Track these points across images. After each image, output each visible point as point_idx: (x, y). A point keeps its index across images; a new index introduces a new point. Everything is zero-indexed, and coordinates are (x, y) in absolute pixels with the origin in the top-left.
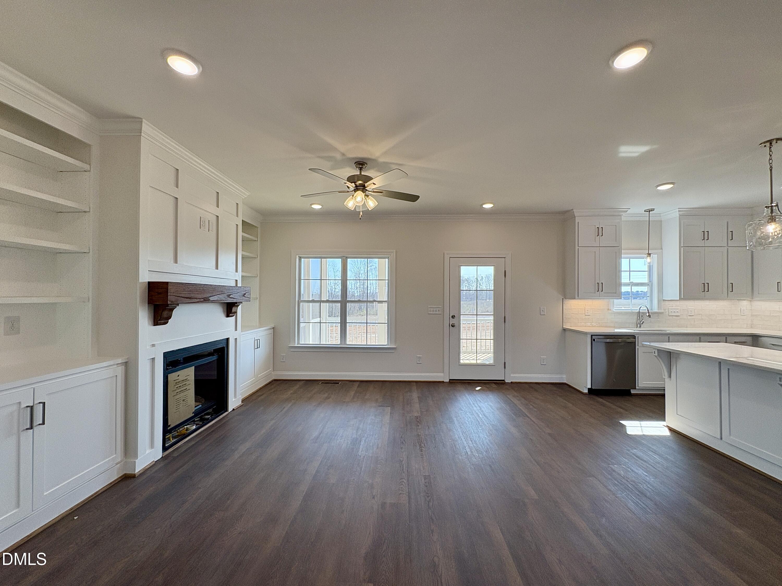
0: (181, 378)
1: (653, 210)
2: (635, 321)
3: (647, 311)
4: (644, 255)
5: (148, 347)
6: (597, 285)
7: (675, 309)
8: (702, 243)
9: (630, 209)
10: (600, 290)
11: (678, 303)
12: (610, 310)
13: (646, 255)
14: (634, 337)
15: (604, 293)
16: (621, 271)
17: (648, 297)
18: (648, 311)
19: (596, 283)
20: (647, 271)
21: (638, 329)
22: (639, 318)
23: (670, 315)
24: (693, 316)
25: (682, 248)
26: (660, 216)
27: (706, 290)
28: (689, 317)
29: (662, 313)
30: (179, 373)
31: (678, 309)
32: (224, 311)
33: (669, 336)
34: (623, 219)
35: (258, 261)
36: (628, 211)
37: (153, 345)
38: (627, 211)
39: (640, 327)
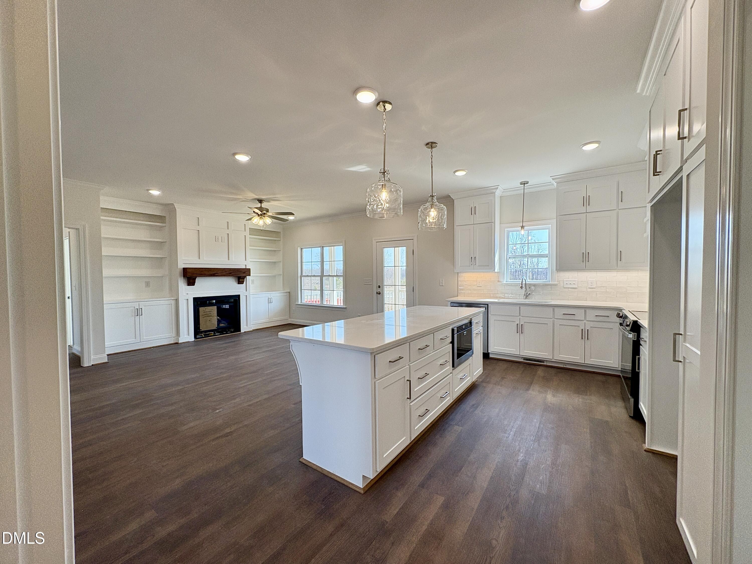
0: (207, 310)
1: (526, 182)
5: (184, 294)
6: (471, 259)
7: (571, 281)
8: (583, 210)
9: (499, 185)
10: (474, 263)
12: (500, 282)
15: (478, 266)
19: (471, 257)
22: (526, 289)
23: (565, 287)
24: (595, 288)
25: (559, 217)
27: (587, 260)
28: (589, 290)
29: (556, 285)
30: (206, 308)
31: (574, 281)
32: (236, 281)
34: (497, 195)
35: (281, 253)
37: (188, 294)
38: (497, 188)
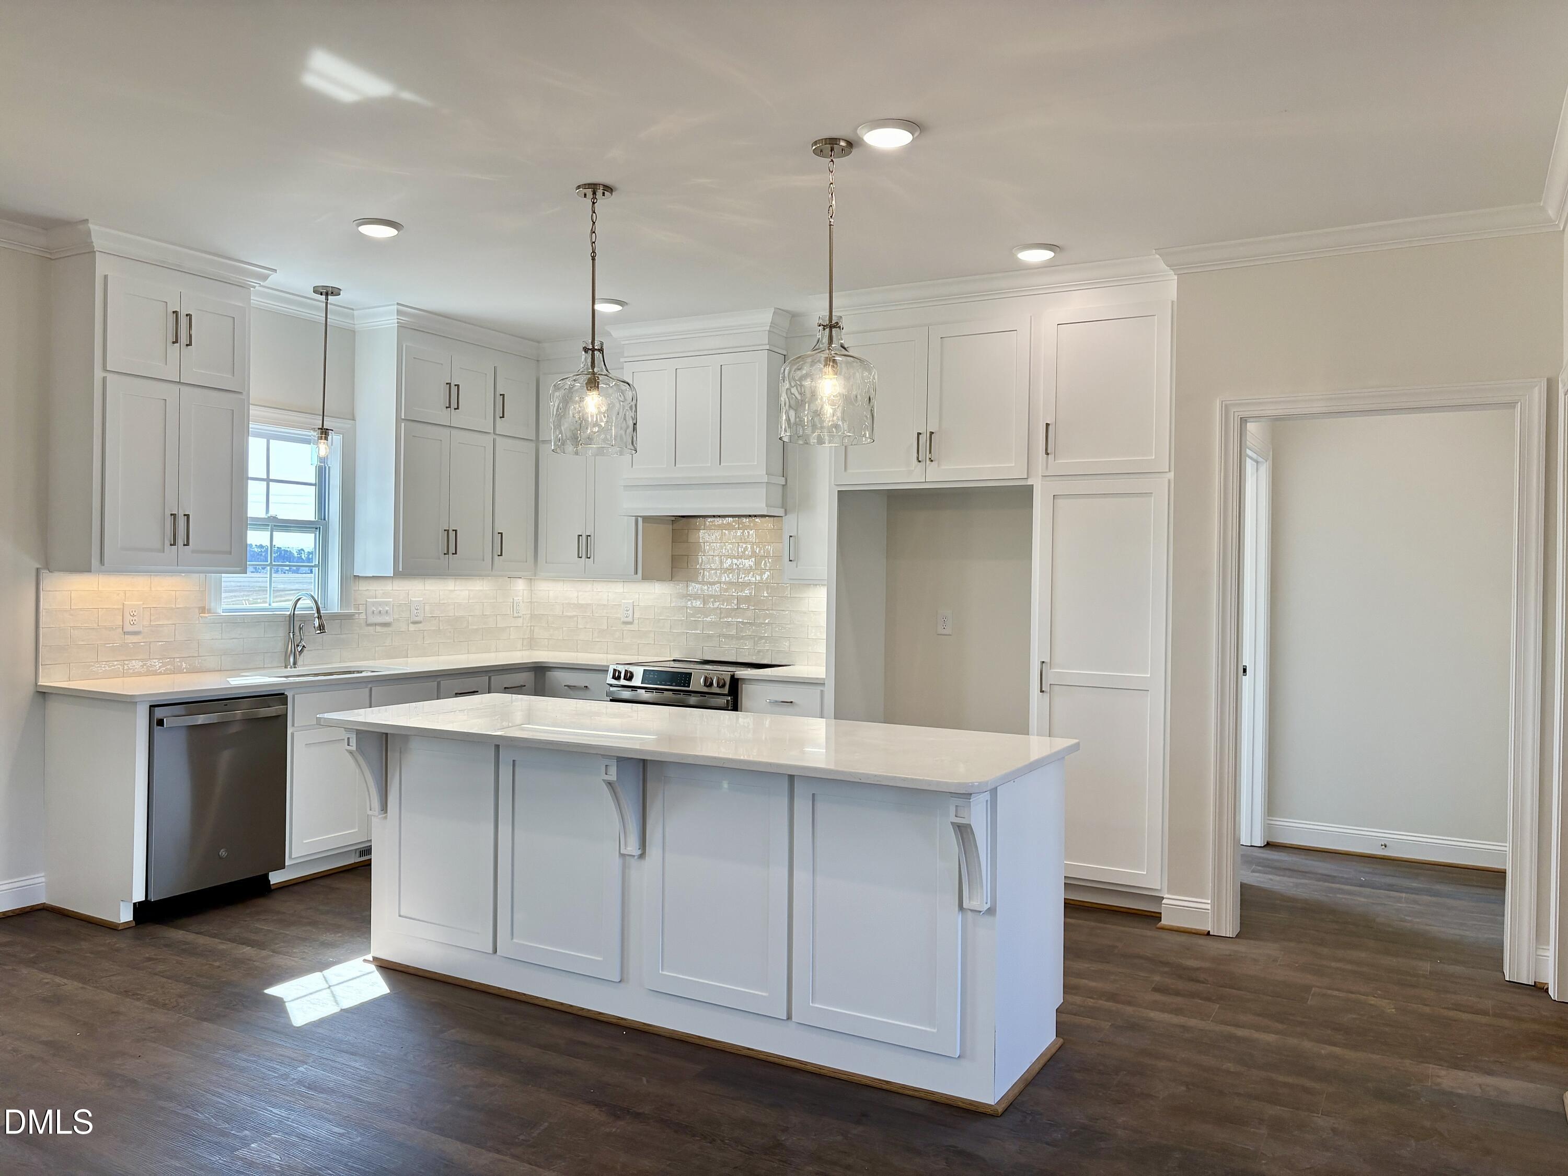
1: (335, 292)
2: (279, 646)
3: (315, 612)
4: (312, 433)
6: (169, 521)
7: (380, 604)
8: (443, 416)
9: (275, 271)
10: (181, 540)
11: (389, 587)
12: (209, 611)
13: (315, 434)
14: (279, 697)
15: (193, 552)
16: (248, 478)
17: (315, 566)
18: (318, 611)
19: (168, 513)
20: (315, 485)
21: (290, 671)
22: (291, 634)
23: (369, 621)
24: (420, 622)
25: (403, 424)
26: (353, 317)
27: (452, 550)
28: (412, 628)
29: (349, 617)
31: (387, 604)
33: (370, 686)
34: (255, 300)
36: (269, 275)
38: (265, 278)
39: (295, 663)
